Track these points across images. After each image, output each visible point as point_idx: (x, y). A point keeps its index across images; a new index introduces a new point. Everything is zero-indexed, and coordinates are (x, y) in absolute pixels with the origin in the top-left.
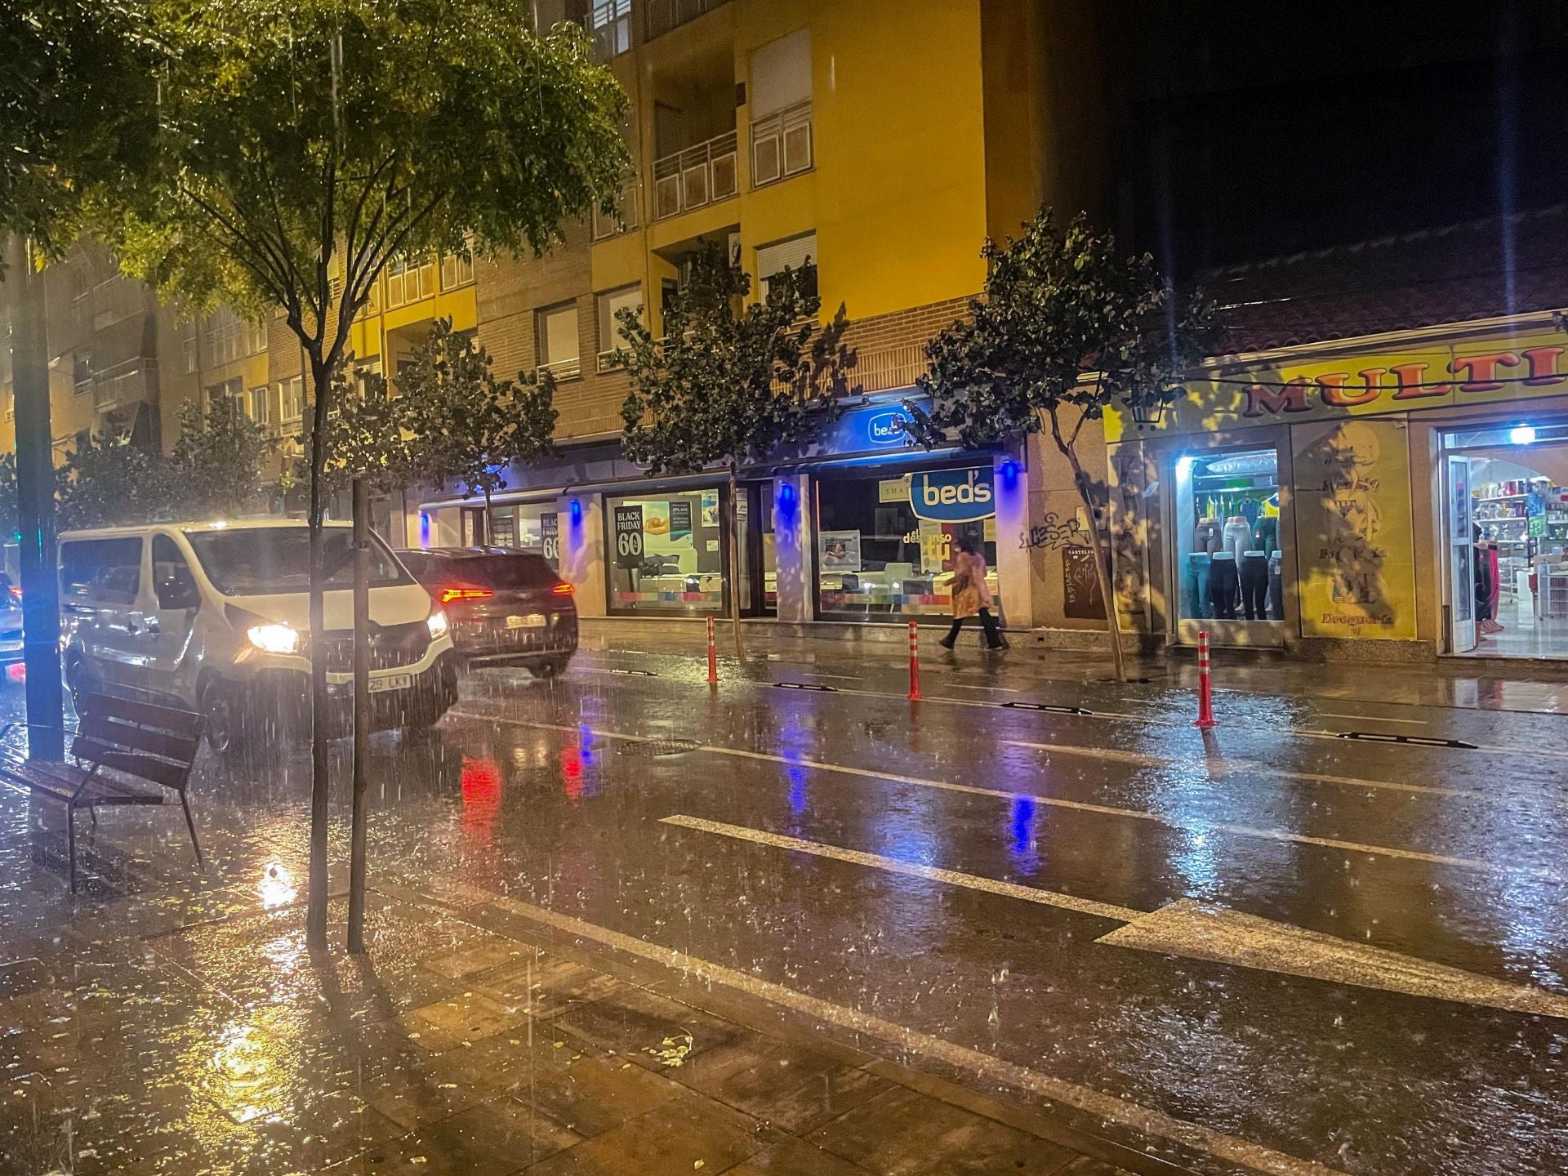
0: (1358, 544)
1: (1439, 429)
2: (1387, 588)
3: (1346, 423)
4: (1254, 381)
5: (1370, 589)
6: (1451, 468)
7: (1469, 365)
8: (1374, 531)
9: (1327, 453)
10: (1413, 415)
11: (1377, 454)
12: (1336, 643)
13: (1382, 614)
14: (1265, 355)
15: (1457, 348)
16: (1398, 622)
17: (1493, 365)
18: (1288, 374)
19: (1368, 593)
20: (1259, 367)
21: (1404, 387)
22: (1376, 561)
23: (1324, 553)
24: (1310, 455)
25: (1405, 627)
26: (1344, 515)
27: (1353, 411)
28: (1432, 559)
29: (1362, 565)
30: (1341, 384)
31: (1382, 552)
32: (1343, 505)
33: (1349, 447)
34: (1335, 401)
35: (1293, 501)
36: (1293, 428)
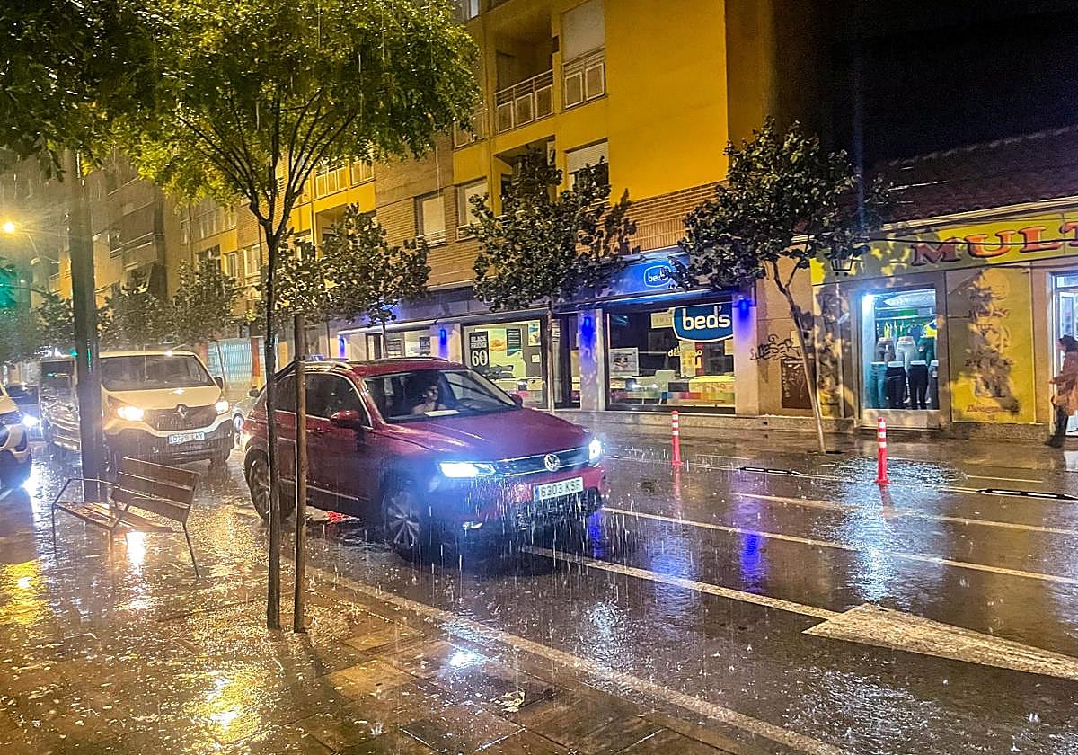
0: (994, 355)
1: (1053, 273)
2: (1015, 387)
3: (986, 270)
4: (919, 240)
5: (1002, 387)
6: (1062, 301)
7: (1074, 227)
8: (1006, 346)
9: (972, 291)
10: (1034, 264)
11: (1008, 291)
12: (977, 425)
13: (1011, 405)
14: (928, 222)
15: (1066, 215)
16: (1022, 411)
18: (944, 235)
19: (1000, 390)
20: (923, 230)
21: (1028, 244)
22: (1006, 368)
23: (969, 362)
24: (960, 293)
25: (1027, 415)
26: (984, 335)
27: (991, 261)
28: (1047, 366)
29: (996, 371)
30: (982, 242)
31: (1011, 361)
32: (983, 327)
33: (987, 287)
34: (978, 254)
35: (946, 325)
36: (947, 272)
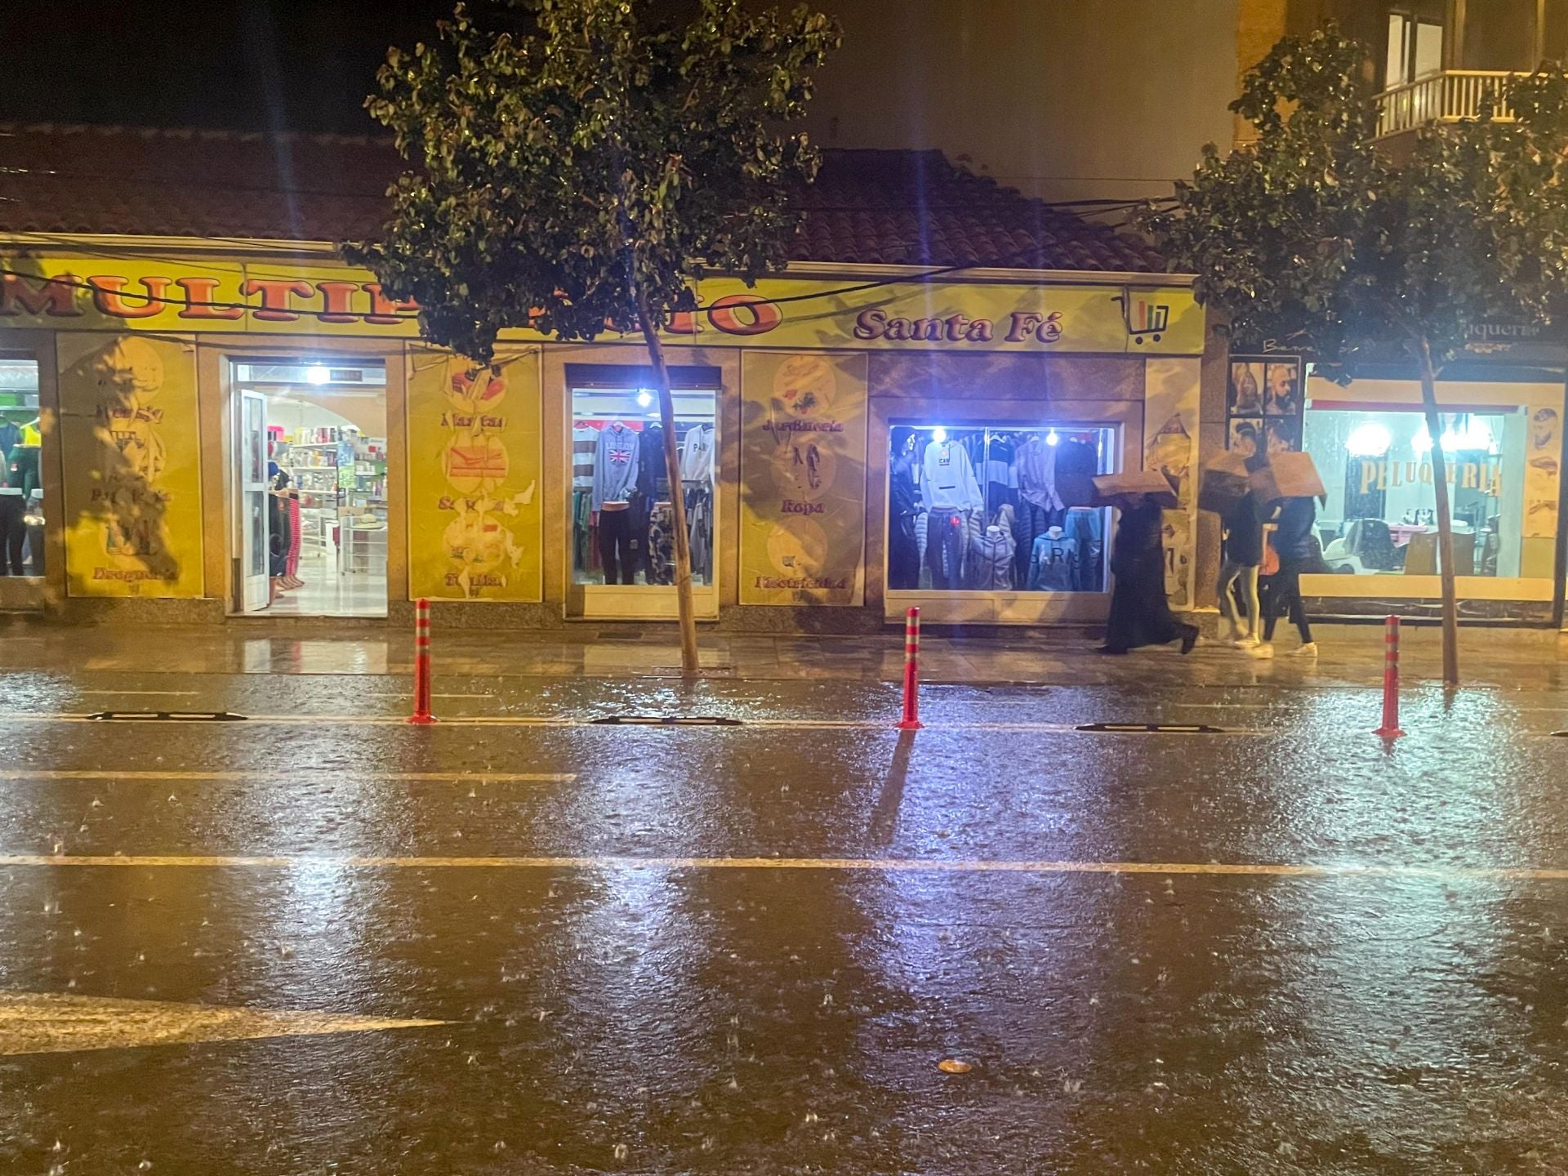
0: (138, 484)
1: (231, 358)
2: (171, 537)
3: (125, 338)
4: (7, 268)
5: (151, 539)
6: (245, 406)
7: (261, 288)
8: (157, 470)
9: (100, 372)
10: (202, 339)
11: (160, 381)
12: (109, 603)
13: (166, 569)
14: (22, 238)
15: (250, 268)
16: (183, 577)
17: (287, 293)
18: (52, 267)
19: (148, 543)
20: (15, 252)
21: (193, 305)
22: (159, 506)
23: (96, 494)
24: (81, 373)
25: (190, 584)
26: (121, 449)
27: (132, 323)
28: (222, 506)
29: (142, 510)
30: (118, 290)
31: (166, 495)
32: (121, 436)
33: (128, 367)
34: (111, 309)
35: (57, 428)
36: (59, 336)
